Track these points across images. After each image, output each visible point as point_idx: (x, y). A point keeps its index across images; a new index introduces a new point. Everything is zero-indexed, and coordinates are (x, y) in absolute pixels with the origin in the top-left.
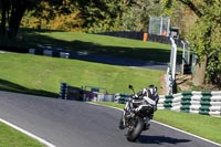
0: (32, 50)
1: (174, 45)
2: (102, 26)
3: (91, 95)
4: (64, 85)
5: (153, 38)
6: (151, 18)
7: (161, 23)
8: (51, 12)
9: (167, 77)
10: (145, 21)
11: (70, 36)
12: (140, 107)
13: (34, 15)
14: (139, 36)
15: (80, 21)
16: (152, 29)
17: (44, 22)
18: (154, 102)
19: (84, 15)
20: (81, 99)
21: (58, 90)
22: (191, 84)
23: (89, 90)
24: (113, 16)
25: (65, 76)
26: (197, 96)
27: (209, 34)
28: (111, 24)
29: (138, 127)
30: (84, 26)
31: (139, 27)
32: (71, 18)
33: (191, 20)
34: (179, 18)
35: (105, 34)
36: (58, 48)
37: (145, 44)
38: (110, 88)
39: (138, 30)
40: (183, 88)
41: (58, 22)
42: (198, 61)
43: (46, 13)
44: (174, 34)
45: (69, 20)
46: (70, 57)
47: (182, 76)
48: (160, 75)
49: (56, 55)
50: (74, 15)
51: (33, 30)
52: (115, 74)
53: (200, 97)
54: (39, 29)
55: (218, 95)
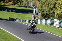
0: (3, 10)
1: (34, 9)
2: (18, 5)
3: (16, 20)
4: (10, 18)
5: (29, 7)
7: (31, 4)
8: (7, 1)
9: (33, 16)
10: (28, 3)
11: (11, 7)
12: (33, 25)
13: (3, 2)
14: (26, 7)
15: (13, 4)
16: (29, 5)
17: (5, 4)
18: (35, 24)
19: (14, 2)
20: (14, 21)
21: (8, 19)
22: (38, 18)
23: (15, 19)
24: (21, 2)
25: (10, 16)
26: (39, 20)
27: (42, 6)
28: (20, 4)
29: (32, 30)
30: (14, 4)
31: (26, 5)
32: (11, 3)
33: (38, 3)
34: (35, 3)
35: (19, 6)
36: (8, 10)
37: (28, 9)
38: (20, 18)
40: (36, 18)
41: (8, 4)
42: (40, 12)
43: (6, 2)
44: (34, 6)
46: (11, 12)
47: (36, 16)
48: (31, 15)
49: (8, 11)
50: (12, 2)
51: (3, 5)
52: (21, 15)
54: (4, 5)
55: (44, 20)
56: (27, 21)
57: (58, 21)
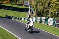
1: (30, 7)
4: (6, 15)
5: (25, 6)
6: (25, 2)
7: (27, 3)
14: (22, 5)
15: (10, 2)
16: (25, 4)
17: (2, 2)
19: (11, 0)
20: (10, 18)
22: (33, 16)
23: (11, 16)
25: (6, 13)
34: (31, 2)
38: (16, 16)
39: (22, 4)
40: (31, 16)
41: (5, 2)
44: (30, 5)
45: (7, 2)
47: (31, 14)
48: (27, 14)
52: (17, 13)
53: (35, 18)
55: (39, 18)
56: (23, 18)
57: (52, 19)
